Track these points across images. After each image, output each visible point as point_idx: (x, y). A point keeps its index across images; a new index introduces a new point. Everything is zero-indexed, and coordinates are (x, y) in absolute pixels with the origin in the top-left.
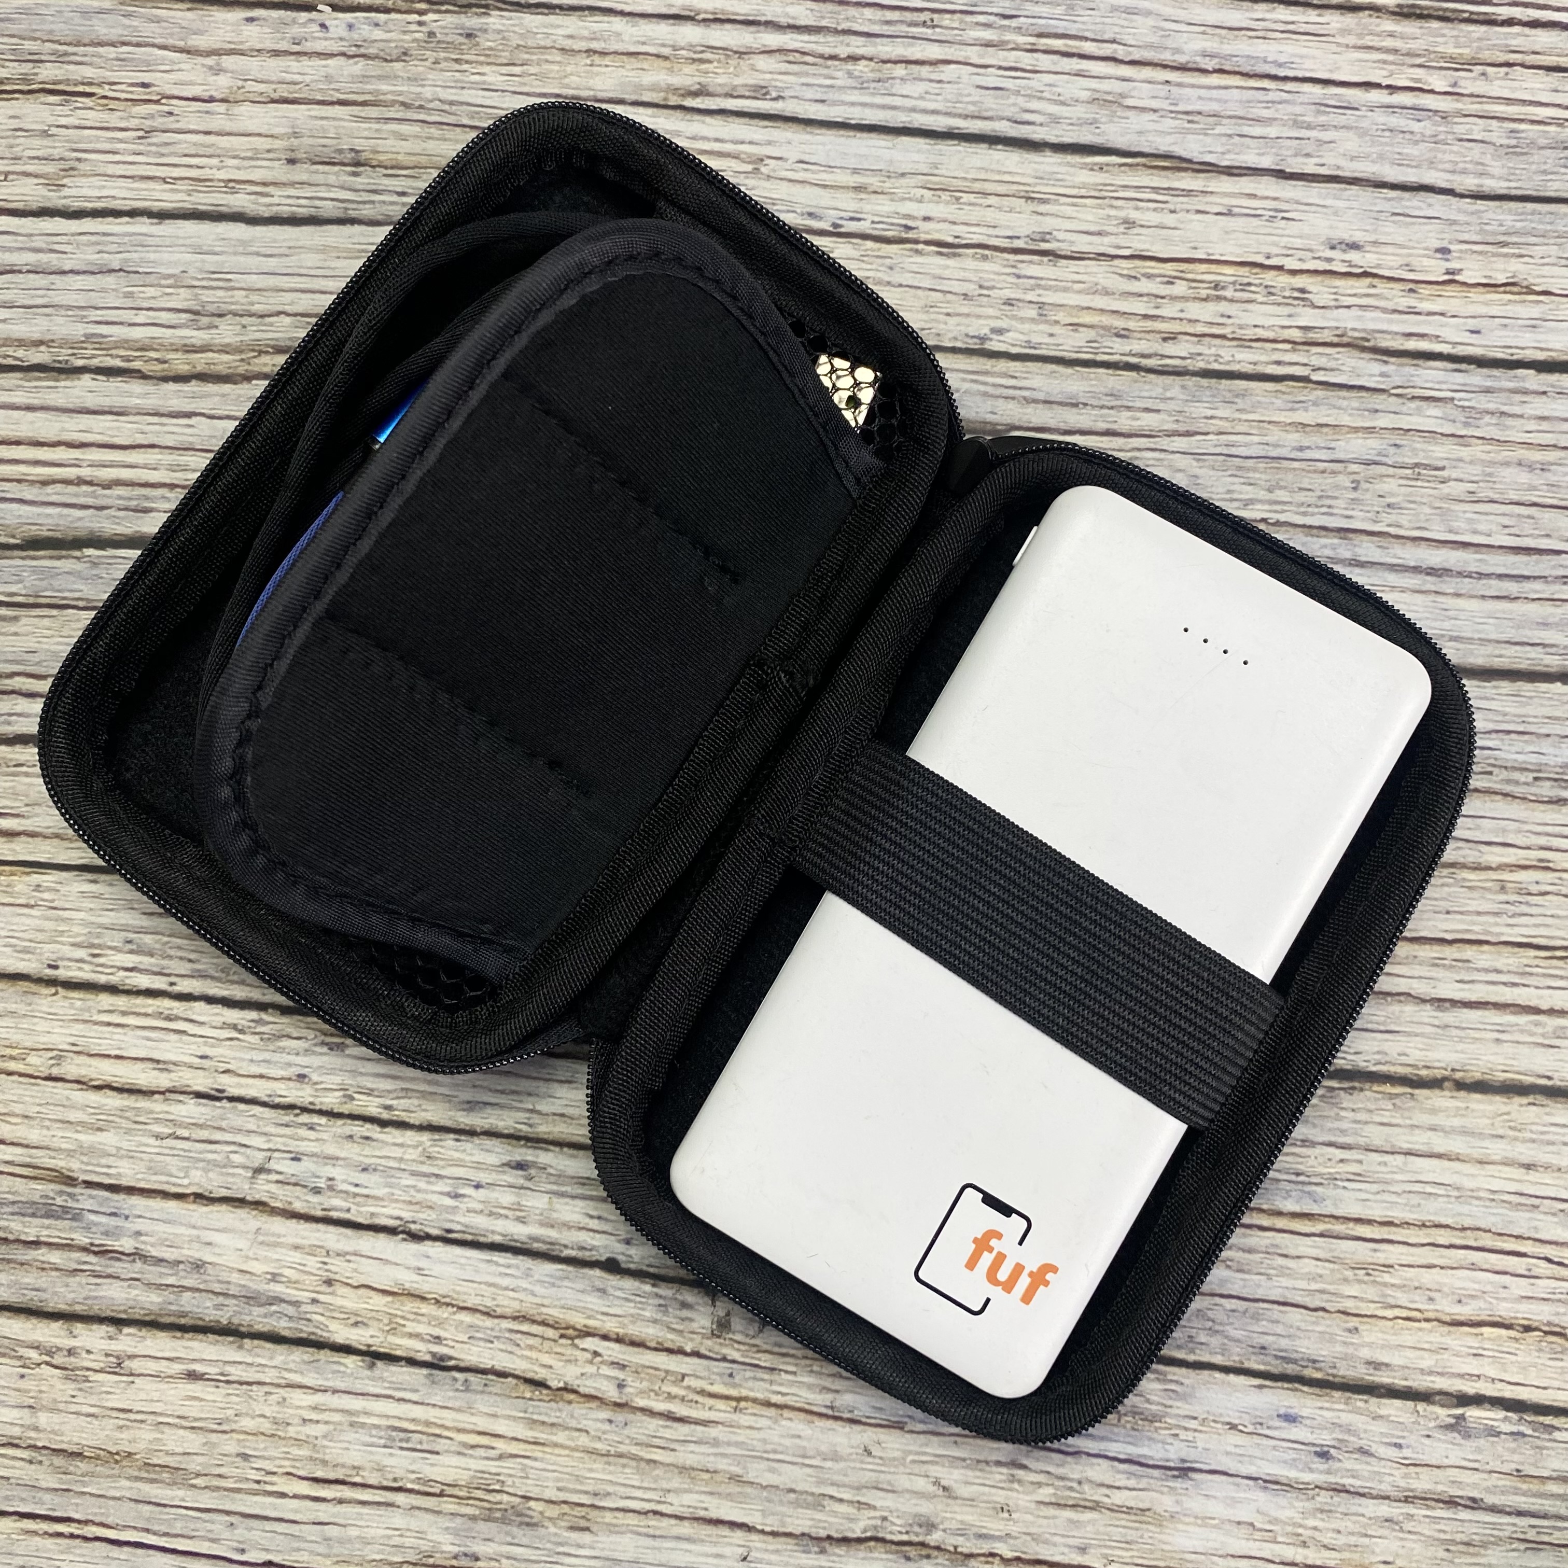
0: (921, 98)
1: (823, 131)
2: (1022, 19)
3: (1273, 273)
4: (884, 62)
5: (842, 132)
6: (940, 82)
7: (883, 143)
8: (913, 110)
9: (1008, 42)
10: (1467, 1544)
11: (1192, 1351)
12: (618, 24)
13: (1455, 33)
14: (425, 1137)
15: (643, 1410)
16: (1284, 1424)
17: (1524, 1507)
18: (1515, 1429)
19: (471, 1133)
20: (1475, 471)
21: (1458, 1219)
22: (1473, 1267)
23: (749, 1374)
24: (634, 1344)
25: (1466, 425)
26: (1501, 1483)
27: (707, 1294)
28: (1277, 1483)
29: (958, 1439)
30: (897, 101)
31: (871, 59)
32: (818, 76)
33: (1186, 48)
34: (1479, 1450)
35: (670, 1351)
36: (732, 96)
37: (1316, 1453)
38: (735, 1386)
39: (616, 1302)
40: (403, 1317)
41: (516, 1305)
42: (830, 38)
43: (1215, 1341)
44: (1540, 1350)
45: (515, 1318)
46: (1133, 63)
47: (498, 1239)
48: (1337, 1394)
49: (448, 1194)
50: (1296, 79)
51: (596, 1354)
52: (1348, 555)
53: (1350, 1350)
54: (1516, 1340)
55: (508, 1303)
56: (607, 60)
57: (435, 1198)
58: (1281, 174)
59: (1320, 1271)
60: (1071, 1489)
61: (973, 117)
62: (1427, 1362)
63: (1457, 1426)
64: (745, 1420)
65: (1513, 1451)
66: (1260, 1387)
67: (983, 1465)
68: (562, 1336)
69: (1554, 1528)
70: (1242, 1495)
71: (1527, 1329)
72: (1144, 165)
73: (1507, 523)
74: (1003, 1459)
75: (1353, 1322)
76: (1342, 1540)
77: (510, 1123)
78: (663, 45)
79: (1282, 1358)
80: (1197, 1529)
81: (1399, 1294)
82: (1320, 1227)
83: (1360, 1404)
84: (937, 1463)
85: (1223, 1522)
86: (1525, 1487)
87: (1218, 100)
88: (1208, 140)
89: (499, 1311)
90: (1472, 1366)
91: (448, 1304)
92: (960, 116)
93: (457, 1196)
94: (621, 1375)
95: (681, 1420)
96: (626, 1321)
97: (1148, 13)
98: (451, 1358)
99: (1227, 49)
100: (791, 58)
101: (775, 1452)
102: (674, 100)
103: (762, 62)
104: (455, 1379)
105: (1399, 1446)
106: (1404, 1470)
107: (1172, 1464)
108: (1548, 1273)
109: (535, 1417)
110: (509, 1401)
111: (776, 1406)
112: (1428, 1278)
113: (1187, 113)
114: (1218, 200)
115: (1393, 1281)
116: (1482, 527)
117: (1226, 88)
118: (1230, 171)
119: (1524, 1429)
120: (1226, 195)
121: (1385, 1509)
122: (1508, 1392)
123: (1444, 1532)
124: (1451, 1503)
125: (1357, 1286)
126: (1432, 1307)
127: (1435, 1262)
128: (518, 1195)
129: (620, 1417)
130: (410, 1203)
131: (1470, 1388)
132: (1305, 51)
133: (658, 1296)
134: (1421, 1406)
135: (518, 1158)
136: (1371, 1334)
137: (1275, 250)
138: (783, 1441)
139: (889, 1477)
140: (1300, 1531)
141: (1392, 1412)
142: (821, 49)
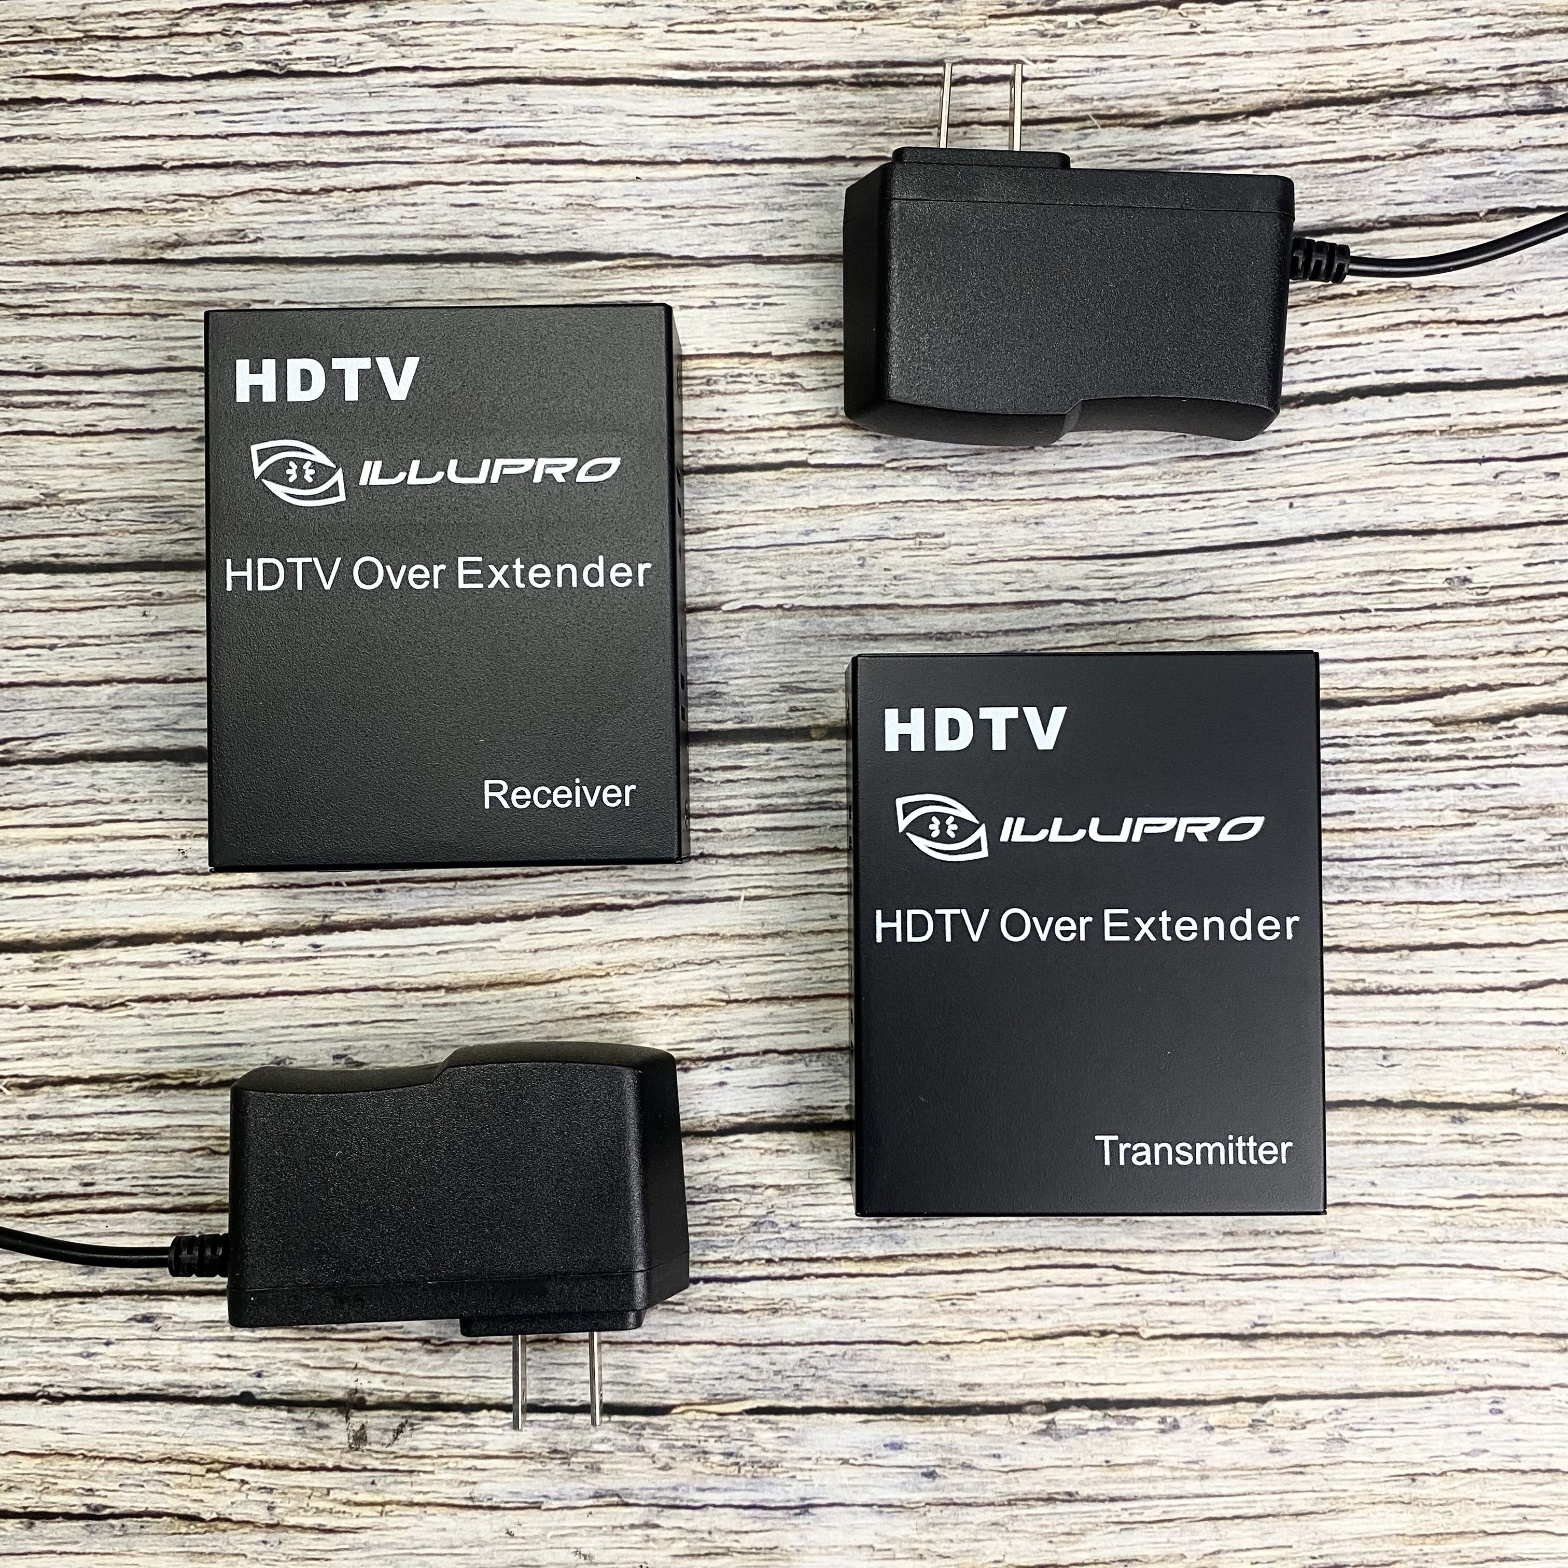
0: (398, 223)
1: (305, 268)
2: (488, 131)
3: (761, 361)
4: (357, 191)
5: (324, 267)
6: (414, 205)
7: (365, 274)
8: (392, 236)
9: (475, 157)
10: (1068, 1534)
11: (800, 1398)
12: (85, 181)
13: (911, 98)
14: (51, 1304)
15: (293, 1527)
16: (891, 1452)
17: (1116, 1494)
18: (1101, 1425)
19: (95, 1294)
20: (974, 533)
21: (1030, 1242)
22: (1049, 1284)
23: (389, 1479)
24: (277, 1468)
25: (961, 488)
26: (1091, 1475)
27: (341, 1412)
28: (890, 1506)
29: (593, 1510)
30: (376, 230)
31: (343, 190)
32: (291, 212)
33: (651, 141)
34: (1070, 1449)
35: (313, 1469)
36: (210, 243)
37: (924, 1474)
38: (378, 1492)
39: (256, 1431)
40: (54, 1476)
41: (161, 1449)
42: (300, 173)
43: (820, 1386)
44: (1116, 1351)
45: (161, 1461)
46: (602, 163)
47: (134, 1390)
48: (936, 1418)
49: (81, 1355)
50: (763, 161)
51: (243, 1482)
52: (862, 630)
53: (945, 1377)
54: (1095, 1345)
55: (154, 1449)
56: (80, 220)
57: (68, 1360)
58: (757, 260)
59: (910, 1308)
60: (702, 1539)
61: (450, 237)
62: (1016, 1376)
63: (1049, 1430)
64: (391, 1522)
65: (1101, 1445)
66: (866, 1422)
67: (618, 1531)
68: (208, 1471)
69: (1145, 1508)
70: (860, 1521)
71: (1104, 1333)
72: (625, 266)
73: (1008, 580)
74: (636, 1522)
75: (945, 1350)
76: (954, 1548)
77: (131, 1280)
78: (135, 198)
79: (884, 1393)
80: (821, 1558)
81: (983, 1318)
82: (903, 1267)
83: (959, 1424)
84: (575, 1535)
85: (845, 1548)
86: (1114, 1475)
87: (688, 191)
88: (684, 232)
89: (145, 1456)
90: (1057, 1375)
91: (95, 1458)
92: (438, 237)
93: (89, 1355)
94: (269, 1498)
95: (331, 1531)
96: (267, 1447)
97: (612, 111)
98: (105, 1507)
99: (694, 137)
100: (264, 198)
101: (424, 1547)
102: (153, 254)
103: (238, 205)
104: (113, 1526)
105: (999, 1456)
106: (1004, 1476)
107: (792, 1504)
108: (1118, 1280)
109: (193, 1549)
110: (166, 1539)
111: (417, 1504)
112: (1008, 1299)
113: (661, 208)
114: (701, 294)
115: (977, 1307)
116: (985, 587)
117: (696, 178)
118: (708, 263)
119: (1111, 1424)
120: (706, 287)
121: (990, 1514)
122: (1092, 1393)
123: (1046, 1526)
124: (1050, 1499)
125: (944, 1317)
126: (1015, 1326)
127: (1013, 1284)
128: (147, 1346)
129: (274, 1537)
130: (45, 1368)
131: (1057, 1395)
132: (769, 132)
133: (294, 1420)
134: (1014, 1417)
135: (143, 1312)
136: (961, 1357)
137: (760, 338)
138: (429, 1536)
139: (532, 1554)
140: (916, 1545)
141: (988, 1426)
142: (292, 185)
